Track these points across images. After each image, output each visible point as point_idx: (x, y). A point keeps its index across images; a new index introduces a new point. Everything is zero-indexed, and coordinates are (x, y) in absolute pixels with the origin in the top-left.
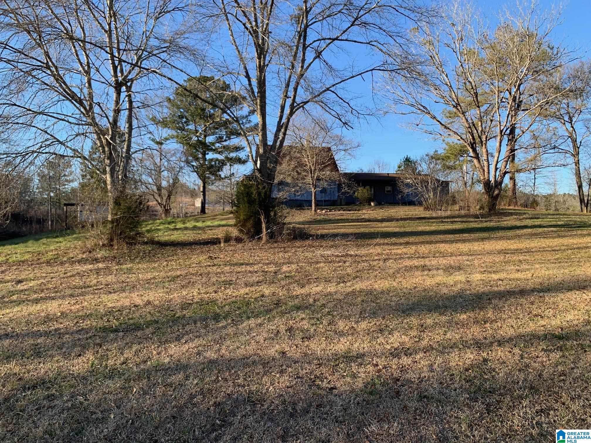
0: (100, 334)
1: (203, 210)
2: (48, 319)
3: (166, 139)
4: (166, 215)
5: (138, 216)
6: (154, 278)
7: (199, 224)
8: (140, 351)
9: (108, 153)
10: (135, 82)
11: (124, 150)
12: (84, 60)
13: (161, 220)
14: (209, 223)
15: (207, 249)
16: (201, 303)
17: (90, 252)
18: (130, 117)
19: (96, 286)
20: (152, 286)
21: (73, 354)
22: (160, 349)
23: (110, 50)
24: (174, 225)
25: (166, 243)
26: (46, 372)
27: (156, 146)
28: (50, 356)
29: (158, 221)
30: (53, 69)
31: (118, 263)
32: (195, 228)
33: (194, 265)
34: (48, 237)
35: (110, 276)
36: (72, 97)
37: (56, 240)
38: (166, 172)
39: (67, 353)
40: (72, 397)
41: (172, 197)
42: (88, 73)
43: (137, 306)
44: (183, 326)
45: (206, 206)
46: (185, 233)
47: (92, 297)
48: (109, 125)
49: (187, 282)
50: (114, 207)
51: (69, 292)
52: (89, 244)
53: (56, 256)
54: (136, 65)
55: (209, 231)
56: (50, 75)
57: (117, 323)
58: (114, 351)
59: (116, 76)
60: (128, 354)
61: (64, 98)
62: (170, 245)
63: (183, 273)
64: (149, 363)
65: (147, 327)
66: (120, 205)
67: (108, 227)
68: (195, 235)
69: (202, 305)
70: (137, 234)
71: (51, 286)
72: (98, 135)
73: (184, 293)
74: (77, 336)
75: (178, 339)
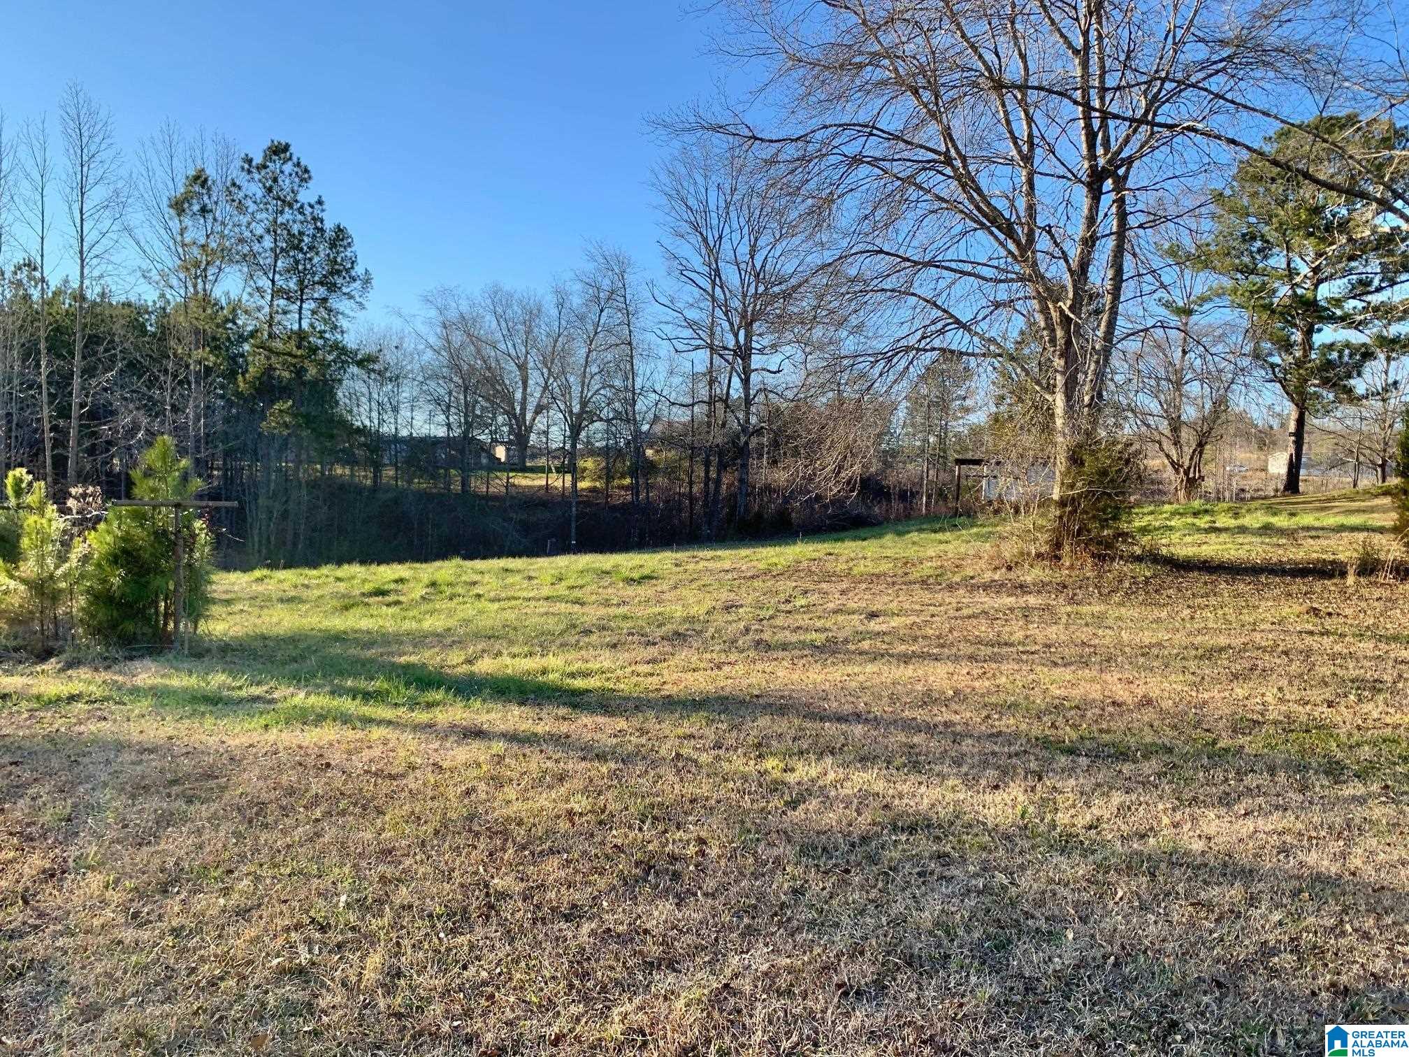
0: (1037, 751)
1: (1292, 483)
2: (929, 699)
3: (1203, 300)
4: (1189, 495)
5: (1123, 493)
6: (1159, 645)
7: (1281, 521)
8: (1129, 808)
9: (1063, 342)
10: (1136, 164)
11: (1100, 333)
12: (1021, 129)
13: (1175, 506)
14: (1308, 520)
15: (1304, 589)
16: (1288, 725)
17: (1009, 568)
18: (1119, 252)
19: (1024, 645)
20: (1155, 664)
21: (983, 782)
22: (1178, 816)
23: (1083, 97)
24: (1208, 518)
25: (1189, 562)
26: (933, 805)
27: (1174, 320)
28: (938, 775)
29: (1167, 507)
30: (958, 163)
31: (1072, 600)
32: (1267, 529)
33: (1267, 626)
34: (920, 530)
35: (1055, 628)
36: (994, 221)
37: (940, 536)
38: (1197, 383)
39: (970, 777)
40: (985, 869)
41: (1208, 447)
42: (1027, 159)
43: (1119, 705)
44: (1238, 773)
45: (1302, 472)
46: (1240, 541)
47: (1016, 667)
48: (1067, 276)
49: (1248, 666)
50: (1068, 469)
51: (966, 649)
52: (1009, 550)
53: (939, 571)
54: (1142, 121)
55: (1311, 541)
56: (949, 177)
57: (1074, 736)
58: (1070, 795)
59: (1092, 156)
60: (1102, 808)
61: (975, 226)
62: (1200, 569)
63: (1237, 642)
64: (1152, 841)
65: (1146, 757)
66: (1082, 464)
67: (1051, 516)
68: (1268, 548)
69: (1292, 731)
70: (1120, 535)
71: (931, 632)
72: (1042, 301)
73: (1240, 692)
74: (989, 747)
75: (1226, 801)
